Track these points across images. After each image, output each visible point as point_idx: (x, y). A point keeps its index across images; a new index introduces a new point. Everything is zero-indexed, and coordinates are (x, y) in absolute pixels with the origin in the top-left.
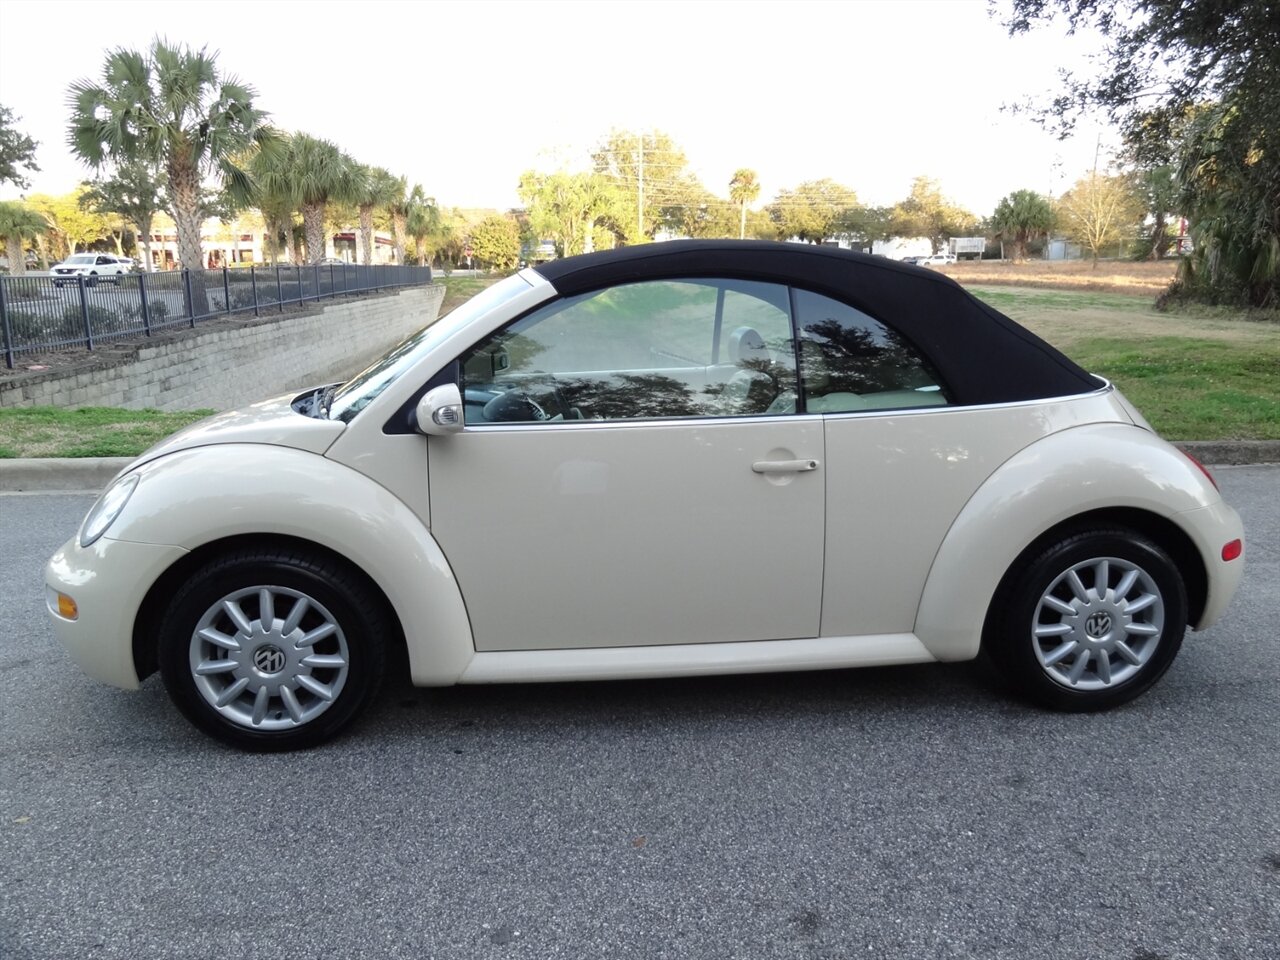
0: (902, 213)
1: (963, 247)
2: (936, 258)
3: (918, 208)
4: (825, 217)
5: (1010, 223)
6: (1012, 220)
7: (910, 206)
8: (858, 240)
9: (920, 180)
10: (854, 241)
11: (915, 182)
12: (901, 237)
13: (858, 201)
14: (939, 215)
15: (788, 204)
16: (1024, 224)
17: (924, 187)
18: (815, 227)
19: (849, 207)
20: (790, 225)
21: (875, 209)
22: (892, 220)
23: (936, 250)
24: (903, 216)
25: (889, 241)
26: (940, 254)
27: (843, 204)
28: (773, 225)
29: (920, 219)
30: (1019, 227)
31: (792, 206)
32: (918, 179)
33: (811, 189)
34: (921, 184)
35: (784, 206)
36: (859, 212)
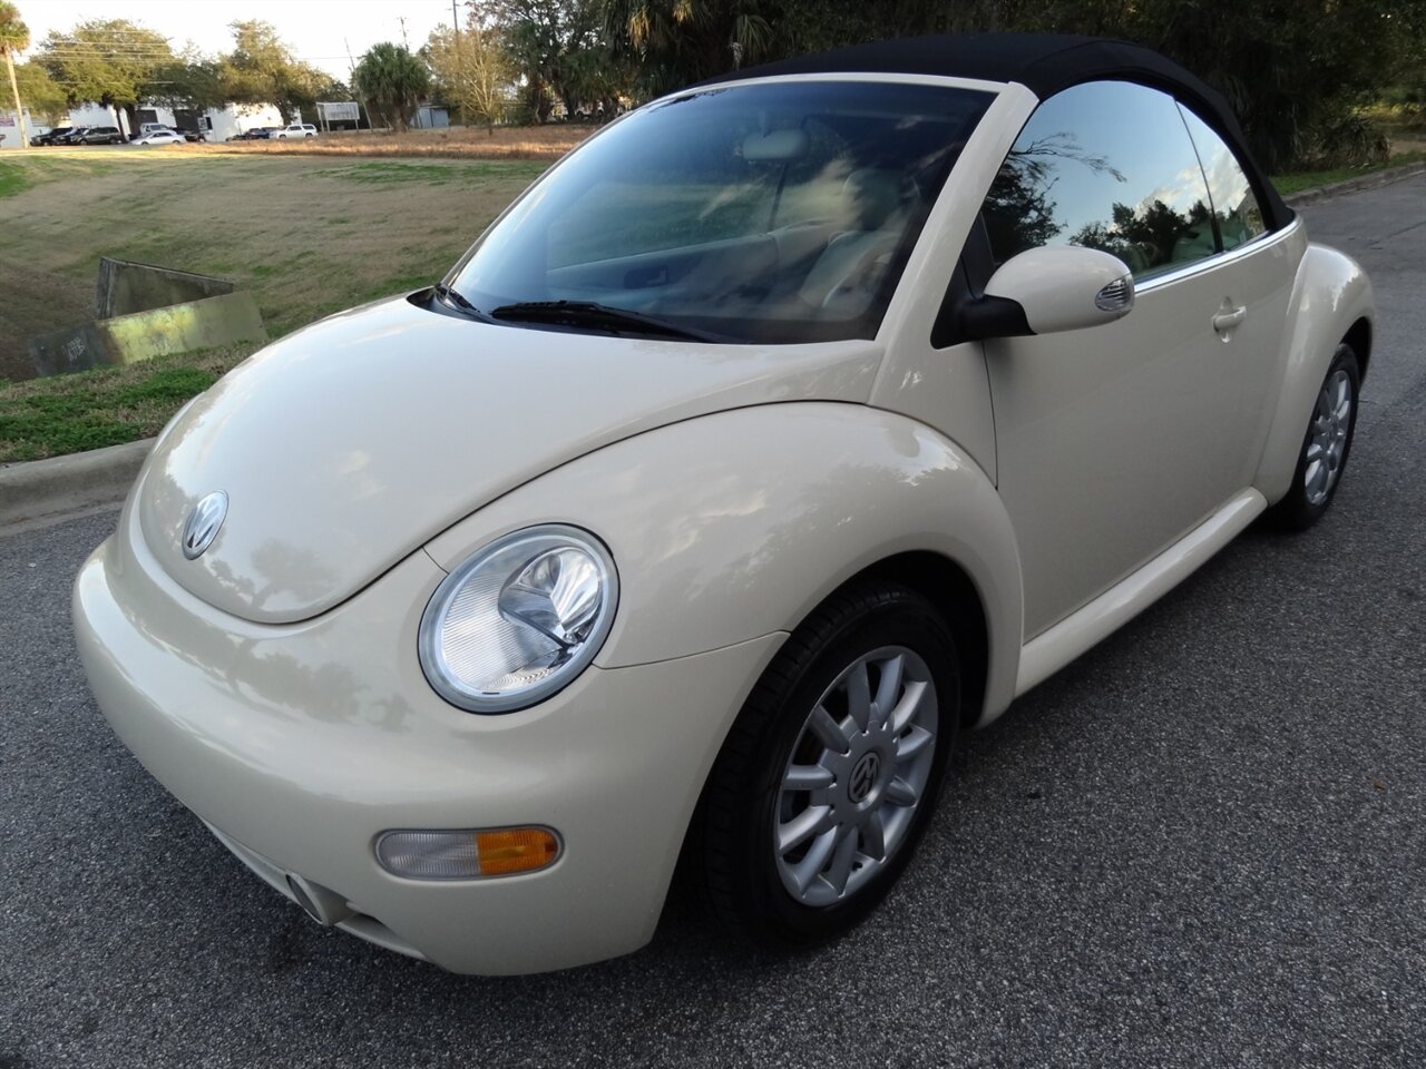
0: (234, 71)
1: (334, 114)
2: (292, 129)
3: (254, 65)
4: (132, 75)
5: (383, 84)
6: (384, 81)
7: (239, 61)
8: (186, 108)
9: (247, 29)
10: (180, 108)
11: (237, 31)
12: (238, 104)
13: (172, 54)
14: (281, 75)
15: (72, 55)
16: (399, 85)
17: (254, 37)
18: (122, 90)
19: (162, 62)
20: (83, 85)
21: (199, 65)
22: (223, 81)
23: (287, 119)
24: (235, 76)
25: (223, 108)
26: (293, 124)
27: (152, 57)
28: (56, 85)
29: (258, 80)
30: (394, 89)
31: (79, 59)
32: (242, 27)
33: (99, 35)
34: (246, 33)
35: (62, 59)
36: (178, 69)
